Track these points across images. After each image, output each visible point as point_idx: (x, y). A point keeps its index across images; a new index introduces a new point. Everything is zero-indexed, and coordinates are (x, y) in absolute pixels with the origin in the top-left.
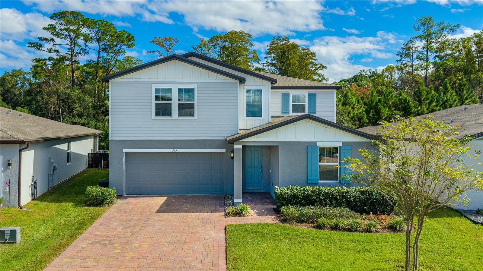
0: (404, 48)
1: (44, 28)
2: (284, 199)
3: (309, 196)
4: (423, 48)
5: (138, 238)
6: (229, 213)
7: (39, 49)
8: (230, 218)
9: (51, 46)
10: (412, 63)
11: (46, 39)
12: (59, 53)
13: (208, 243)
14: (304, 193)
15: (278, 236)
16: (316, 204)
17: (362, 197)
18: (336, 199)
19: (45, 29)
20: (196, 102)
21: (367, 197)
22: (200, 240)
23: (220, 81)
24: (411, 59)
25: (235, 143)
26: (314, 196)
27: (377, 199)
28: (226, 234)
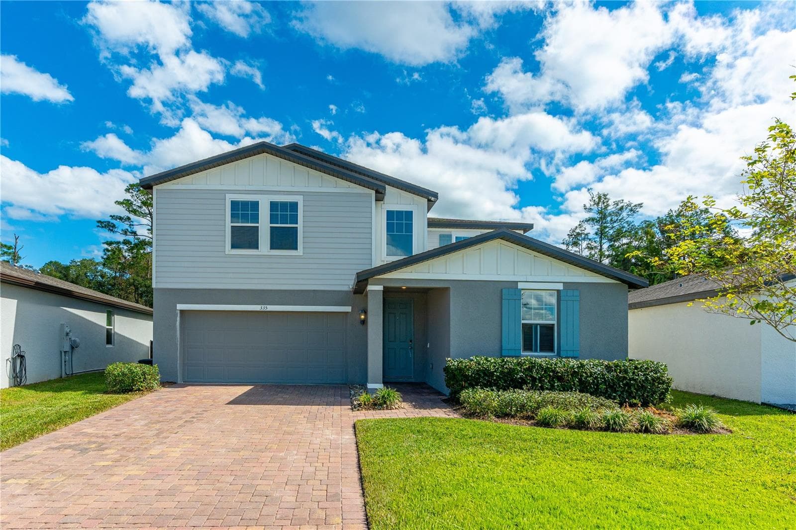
0: (571, 235)
1: (117, 201)
2: (466, 378)
3: (511, 371)
4: (596, 234)
5: (167, 440)
6: (360, 405)
7: (112, 230)
8: (362, 412)
9: (127, 227)
10: (581, 253)
11: (121, 218)
12: (137, 235)
13: (318, 450)
14: (503, 366)
15: (470, 438)
16: (524, 387)
17: (609, 376)
18: (560, 379)
19: (118, 203)
20: (300, 226)
21: (617, 375)
22: (300, 444)
23: (342, 190)
24: (580, 248)
25: (370, 281)
26: (521, 371)
27: (635, 380)
28: (355, 434)
